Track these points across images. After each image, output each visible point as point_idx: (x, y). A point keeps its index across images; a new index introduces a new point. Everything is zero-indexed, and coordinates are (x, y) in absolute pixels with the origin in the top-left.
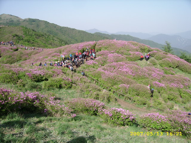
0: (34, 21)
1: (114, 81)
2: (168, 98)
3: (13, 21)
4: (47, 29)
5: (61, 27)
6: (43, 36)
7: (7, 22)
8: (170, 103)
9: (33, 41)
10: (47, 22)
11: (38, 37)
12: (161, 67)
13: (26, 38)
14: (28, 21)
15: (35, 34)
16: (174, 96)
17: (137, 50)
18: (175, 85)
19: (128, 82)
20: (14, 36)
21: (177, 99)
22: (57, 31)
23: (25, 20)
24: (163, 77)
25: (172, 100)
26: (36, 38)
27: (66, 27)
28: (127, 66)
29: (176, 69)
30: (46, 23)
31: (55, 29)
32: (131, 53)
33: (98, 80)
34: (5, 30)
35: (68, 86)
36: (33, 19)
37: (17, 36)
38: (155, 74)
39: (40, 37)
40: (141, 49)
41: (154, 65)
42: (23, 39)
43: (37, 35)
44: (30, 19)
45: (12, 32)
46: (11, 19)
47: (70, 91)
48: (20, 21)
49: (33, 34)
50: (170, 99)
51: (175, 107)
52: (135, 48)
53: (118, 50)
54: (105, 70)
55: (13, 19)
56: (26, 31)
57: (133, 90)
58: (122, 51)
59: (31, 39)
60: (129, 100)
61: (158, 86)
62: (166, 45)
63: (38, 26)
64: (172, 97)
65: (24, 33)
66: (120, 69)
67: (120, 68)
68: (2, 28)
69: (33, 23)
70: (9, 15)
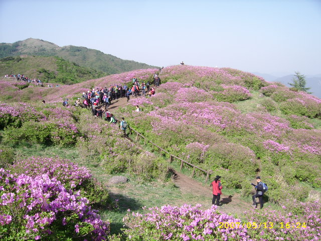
0: (78, 49)
1: (177, 137)
2: (296, 177)
3: (44, 50)
4: (100, 64)
5: (122, 60)
6: (90, 73)
7: (35, 52)
8: (299, 186)
9: (73, 80)
10: (100, 52)
11: (81, 75)
12: (283, 115)
13: (60, 76)
14: (68, 51)
15: (77, 71)
16: (309, 171)
17: (236, 83)
18: (314, 150)
19: (208, 140)
20: (40, 72)
21: (316, 179)
22: (115, 68)
23: (63, 49)
24: (287, 132)
25: (304, 180)
26: (78, 76)
27: (130, 62)
28: (212, 109)
29: (316, 120)
30: (98, 53)
31: (113, 64)
32: (225, 87)
33: (143, 134)
34: (27, 63)
35: (66, 140)
36: (77, 47)
37: (46, 72)
38: (269, 125)
39: (85, 75)
40: (246, 82)
41: (270, 110)
42: (55, 77)
43: (81, 72)
44: (72, 47)
45: (39, 66)
46: (41, 46)
47: (69, 152)
48: (57, 49)
49: (74, 70)
50: (301, 179)
51: (311, 197)
52: (234, 78)
53: (198, 82)
54: (164, 116)
55: (44, 47)
56: (62, 65)
57: (217, 156)
58: (206, 82)
59: (68, 78)
60: (203, 176)
61: (276, 150)
62: (297, 79)
63: (84, 58)
64: (306, 174)
65: (59, 67)
66: (196, 115)
67: (196, 113)
68: (24, 59)
69: (77, 53)
70: (38, 39)
